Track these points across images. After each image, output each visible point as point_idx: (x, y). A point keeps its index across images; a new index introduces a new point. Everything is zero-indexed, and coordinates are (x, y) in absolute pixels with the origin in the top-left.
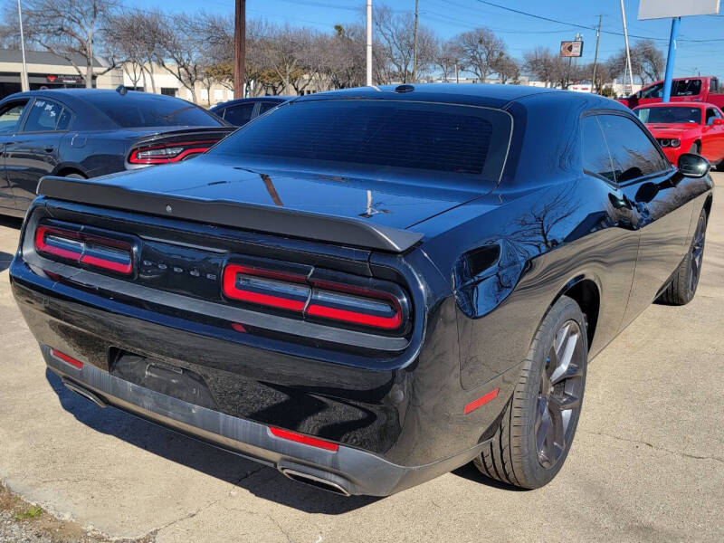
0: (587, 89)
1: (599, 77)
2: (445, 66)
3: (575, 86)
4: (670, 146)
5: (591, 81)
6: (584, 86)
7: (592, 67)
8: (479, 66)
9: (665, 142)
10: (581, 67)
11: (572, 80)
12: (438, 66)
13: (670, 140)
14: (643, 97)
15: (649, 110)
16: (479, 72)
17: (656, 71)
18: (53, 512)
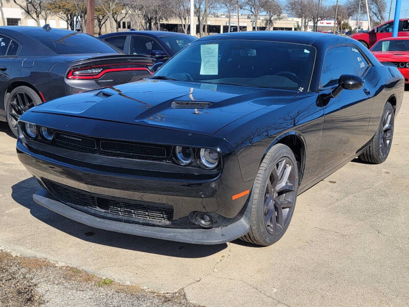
0: (330, 23)
1: (340, 15)
2: (228, 5)
3: (322, 21)
4: (406, 67)
5: (334, 18)
6: (329, 22)
7: (334, 8)
8: (253, 6)
9: (402, 65)
10: (327, 8)
11: (321, 17)
12: (223, 5)
13: (406, 63)
14: (379, 31)
15: (389, 42)
16: (253, 10)
17: (380, 11)
18: (119, 281)
